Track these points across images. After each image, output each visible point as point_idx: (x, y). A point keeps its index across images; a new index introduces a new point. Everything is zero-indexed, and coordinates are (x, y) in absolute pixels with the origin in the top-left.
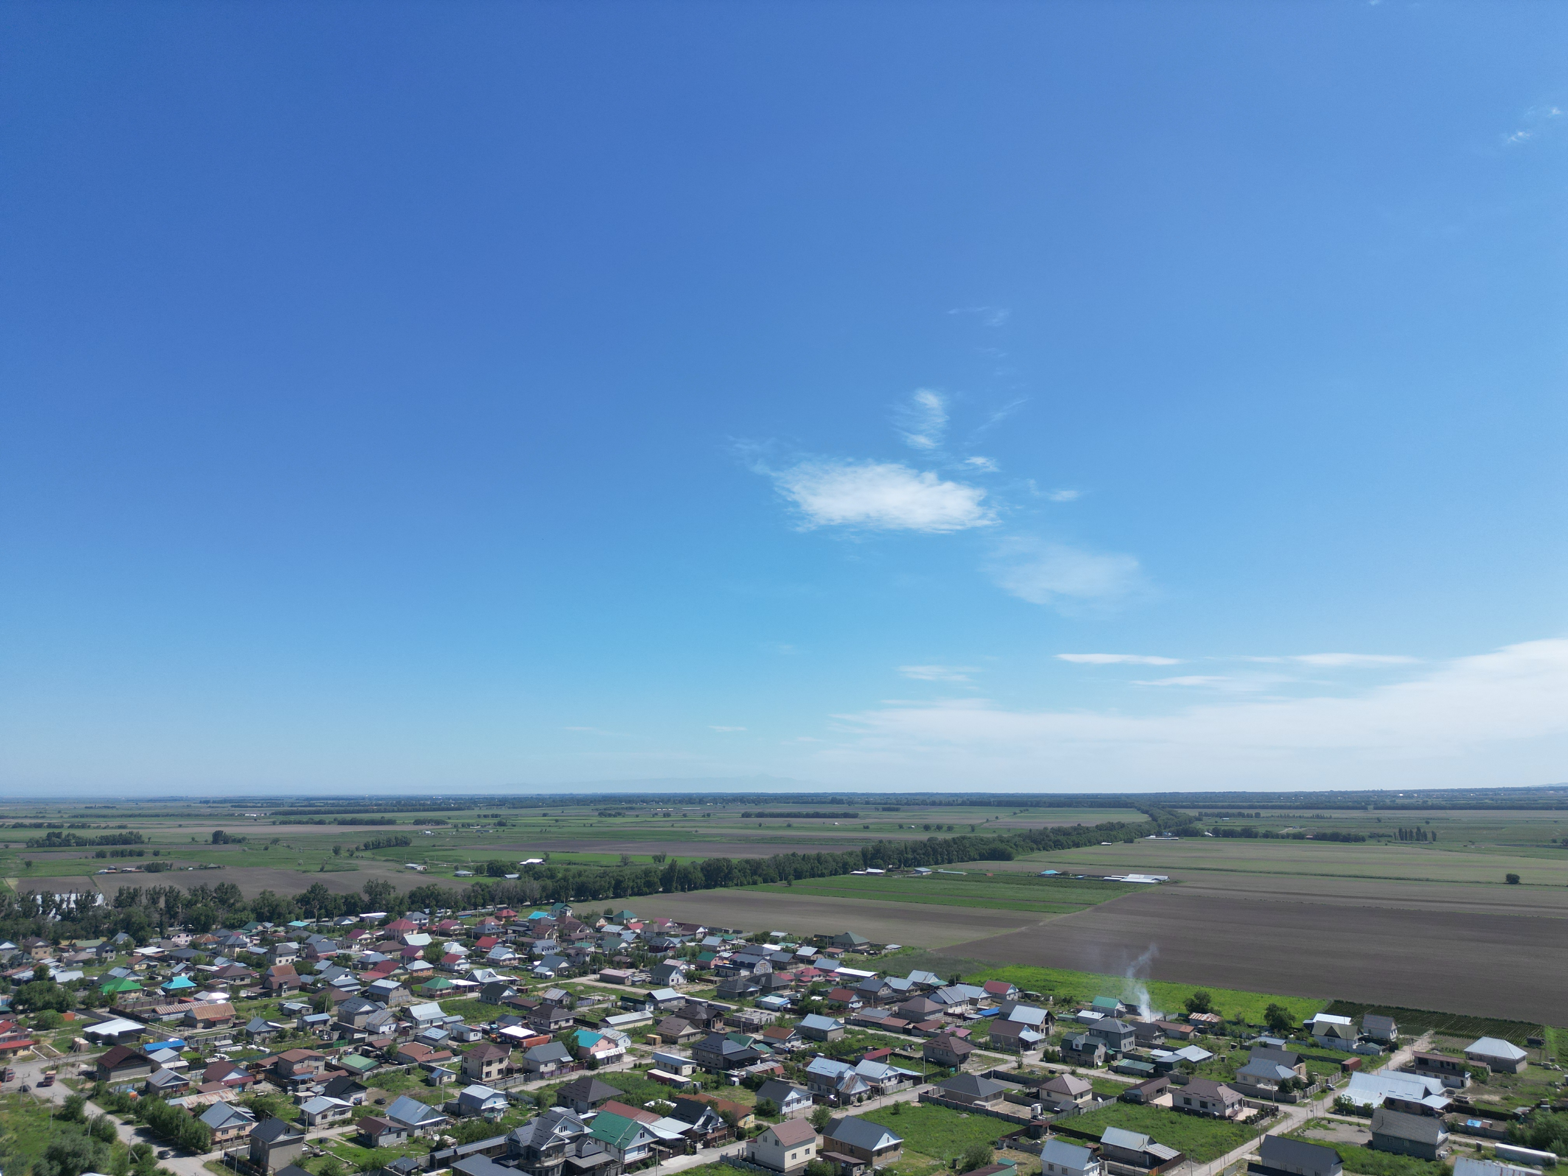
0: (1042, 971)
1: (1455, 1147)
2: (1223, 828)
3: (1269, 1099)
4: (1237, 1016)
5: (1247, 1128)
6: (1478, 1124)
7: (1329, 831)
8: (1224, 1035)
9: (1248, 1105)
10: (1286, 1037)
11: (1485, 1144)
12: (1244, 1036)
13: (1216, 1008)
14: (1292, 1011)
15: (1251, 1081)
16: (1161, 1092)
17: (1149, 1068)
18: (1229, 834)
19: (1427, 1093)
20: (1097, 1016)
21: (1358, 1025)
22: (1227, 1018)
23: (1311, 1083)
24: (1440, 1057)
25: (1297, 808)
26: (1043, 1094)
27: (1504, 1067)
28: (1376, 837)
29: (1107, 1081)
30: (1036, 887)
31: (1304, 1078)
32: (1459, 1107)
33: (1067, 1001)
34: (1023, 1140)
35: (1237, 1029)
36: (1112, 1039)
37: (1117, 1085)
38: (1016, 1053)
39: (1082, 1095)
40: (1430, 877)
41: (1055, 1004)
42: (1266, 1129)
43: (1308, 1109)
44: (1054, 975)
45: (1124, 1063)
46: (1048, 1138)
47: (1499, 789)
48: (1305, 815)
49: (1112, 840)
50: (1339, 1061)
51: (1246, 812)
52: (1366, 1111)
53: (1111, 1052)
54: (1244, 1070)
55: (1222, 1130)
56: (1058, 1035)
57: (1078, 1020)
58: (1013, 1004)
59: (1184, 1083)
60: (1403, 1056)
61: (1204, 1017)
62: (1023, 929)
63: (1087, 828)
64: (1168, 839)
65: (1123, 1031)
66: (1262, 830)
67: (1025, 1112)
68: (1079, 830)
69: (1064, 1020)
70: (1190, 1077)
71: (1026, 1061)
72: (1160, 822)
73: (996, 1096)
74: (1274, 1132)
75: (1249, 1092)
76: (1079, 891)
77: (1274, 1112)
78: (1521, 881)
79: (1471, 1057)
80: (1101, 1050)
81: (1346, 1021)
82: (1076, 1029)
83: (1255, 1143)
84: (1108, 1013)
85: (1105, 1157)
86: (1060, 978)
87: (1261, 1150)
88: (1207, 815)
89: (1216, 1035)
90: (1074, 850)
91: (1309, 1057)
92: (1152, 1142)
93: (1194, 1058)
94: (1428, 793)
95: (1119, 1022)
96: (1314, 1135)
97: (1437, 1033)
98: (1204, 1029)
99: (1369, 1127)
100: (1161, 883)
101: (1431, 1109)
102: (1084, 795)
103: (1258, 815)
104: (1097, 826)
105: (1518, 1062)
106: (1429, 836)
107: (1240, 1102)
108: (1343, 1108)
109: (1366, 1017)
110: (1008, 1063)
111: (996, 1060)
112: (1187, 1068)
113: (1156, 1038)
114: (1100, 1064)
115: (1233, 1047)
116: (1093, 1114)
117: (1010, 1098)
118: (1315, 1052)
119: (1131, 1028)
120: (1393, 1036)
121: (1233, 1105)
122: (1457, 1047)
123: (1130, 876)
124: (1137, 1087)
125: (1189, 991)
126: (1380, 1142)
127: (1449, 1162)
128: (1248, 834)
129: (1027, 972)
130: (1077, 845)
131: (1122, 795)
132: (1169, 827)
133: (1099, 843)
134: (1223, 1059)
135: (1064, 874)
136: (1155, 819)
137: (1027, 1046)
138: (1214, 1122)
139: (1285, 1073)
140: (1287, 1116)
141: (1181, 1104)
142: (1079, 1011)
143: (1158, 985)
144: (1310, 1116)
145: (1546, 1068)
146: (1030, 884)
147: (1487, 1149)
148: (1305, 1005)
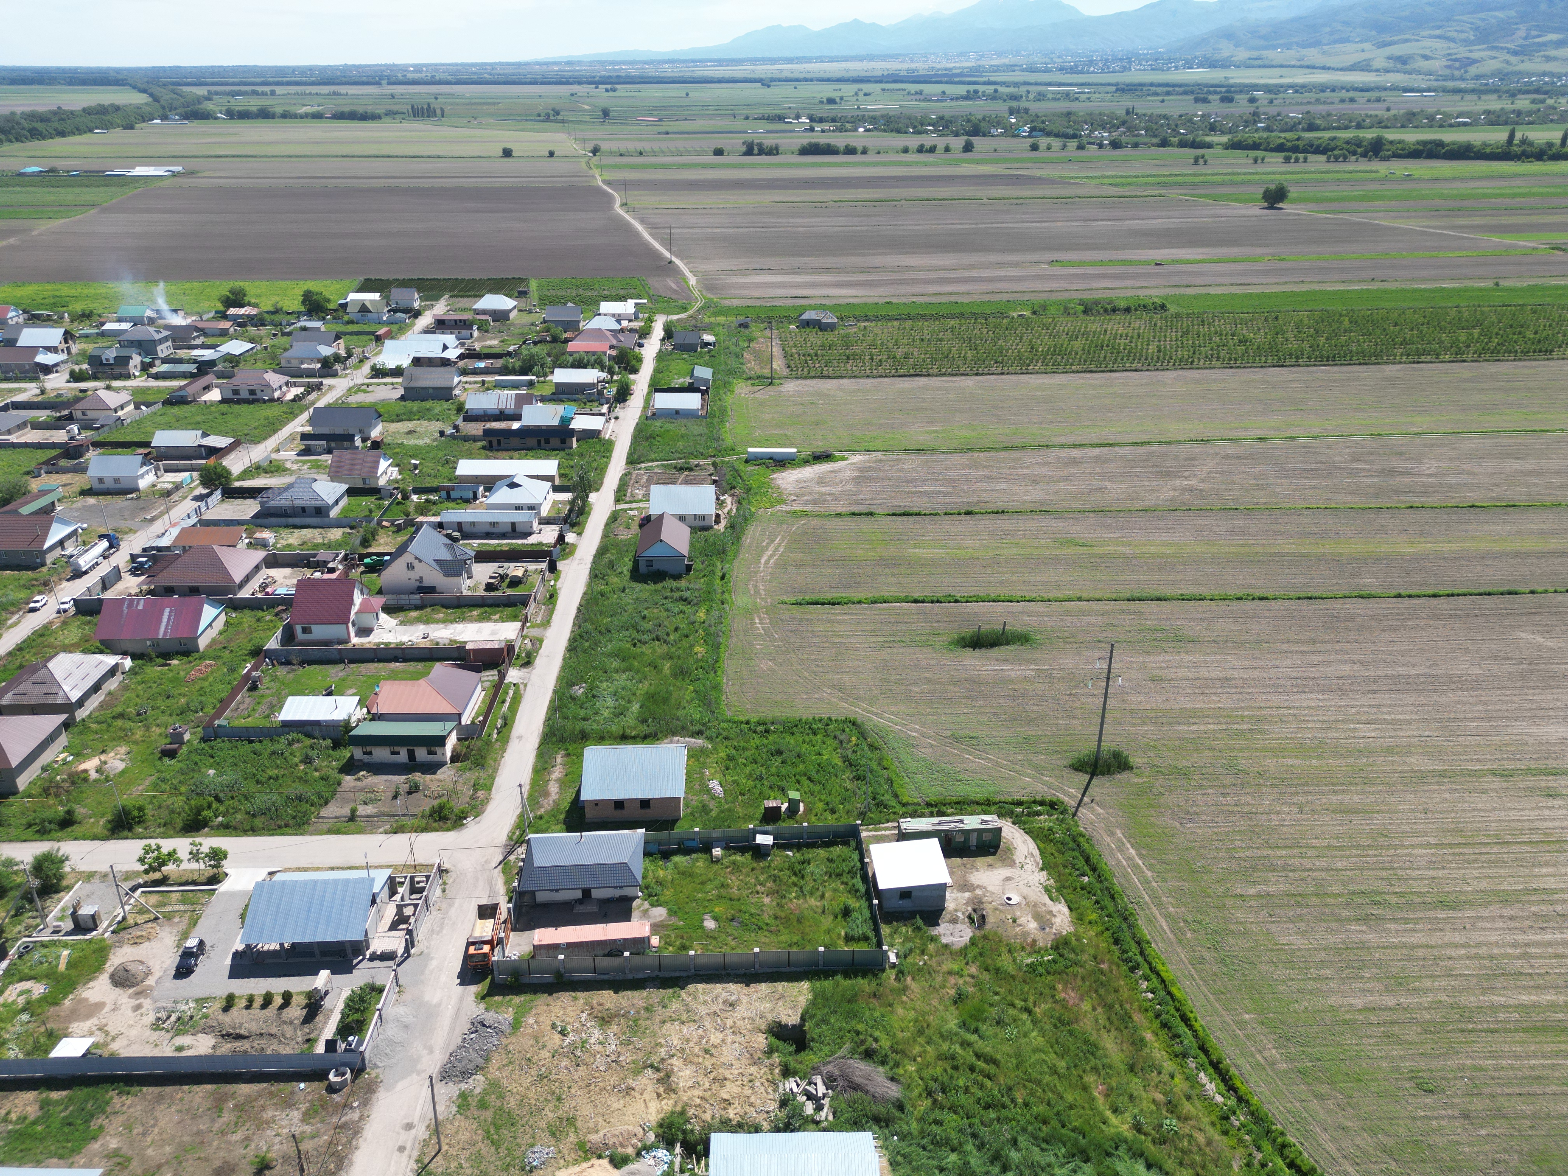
0: (49, 287)
1: (467, 386)
2: (237, 108)
3: (314, 376)
4: (275, 305)
5: (296, 405)
6: (482, 365)
7: (347, 109)
8: (263, 325)
9: (295, 385)
10: (324, 319)
11: (488, 378)
12: (284, 323)
13: (253, 301)
14: (327, 294)
15: (294, 363)
16: (207, 388)
17: (192, 368)
18: (244, 115)
19: (445, 348)
20: (125, 326)
21: (387, 299)
22: (265, 309)
23: (349, 355)
24: (454, 316)
25: (313, 84)
26: (78, 414)
27: (500, 316)
28: (390, 114)
29: (148, 388)
30: (18, 189)
31: (343, 353)
32: (470, 354)
33: (86, 316)
34: (63, 463)
35: (277, 318)
36: (146, 347)
37: (159, 390)
38: (35, 379)
39: (122, 407)
40: (440, 153)
41: (72, 321)
42: (313, 403)
43: (349, 378)
44: (65, 290)
45: (165, 368)
46: (92, 455)
47: (496, 64)
48: (322, 92)
49: (108, 126)
50: (372, 333)
51: (260, 89)
52: (397, 372)
53: (147, 360)
54: (287, 354)
55: (272, 411)
56: (83, 353)
57: (103, 334)
58: (18, 327)
59: (230, 376)
60: (426, 320)
61: (242, 311)
62: (12, 241)
63: (72, 113)
64: (175, 124)
65: (157, 337)
66: (279, 110)
67: (60, 436)
68: (60, 115)
69: (87, 336)
70: (236, 370)
71: (48, 385)
72: (163, 103)
73: (21, 426)
74: (321, 404)
75: (294, 373)
76: (77, 190)
77: (319, 387)
78: (514, 154)
79: (478, 312)
80: (136, 360)
81: (376, 296)
82: (102, 343)
83: (305, 416)
84: (137, 322)
85: (158, 459)
86: (73, 292)
87: (311, 421)
88: (217, 93)
89: (256, 326)
90: (59, 140)
91: (346, 334)
92: (205, 435)
93: (237, 352)
94: (436, 67)
95: (151, 329)
96: (355, 399)
97: (451, 297)
98: (243, 323)
99: (401, 384)
100: (175, 175)
101: (449, 360)
102: (58, 68)
103: (273, 93)
104: (84, 110)
105: (511, 310)
106: (438, 112)
107: (287, 384)
108: (379, 372)
109: (394, 290)
110: (28, 391)
111: (10, 391)
112: (231, 362)
113: (194, 339)
114: (137, 373)
115: (275, 335)
116: (139, 423)
117: (37, 426)
118: (351, 328)
119: (165, 333)
120: (416, 305)
121: (280, 387)
122: (467, 306)
123: (138, 168)
124: (181, 388)
125: (224, 288)
126: (411, 394)
127: (462, 399)
128: (265, 114)
129: (28, 291)
130: (62, 134)
131: (109, 69)
132: (176, 109)
133: (91, 130)
134: (266, 348)
135: (52, 170)
136: (156, 100)
137: (47, 369)
138: (264, 406)
139: (326, 351)
140: (331, 388)
141: (230, 395)
142: (103, 324)
143: (188, 285)
144: (351, 384)
145: (530, 312)
146: (8, 185)
147: (489, 382)
148: (338, 286)
